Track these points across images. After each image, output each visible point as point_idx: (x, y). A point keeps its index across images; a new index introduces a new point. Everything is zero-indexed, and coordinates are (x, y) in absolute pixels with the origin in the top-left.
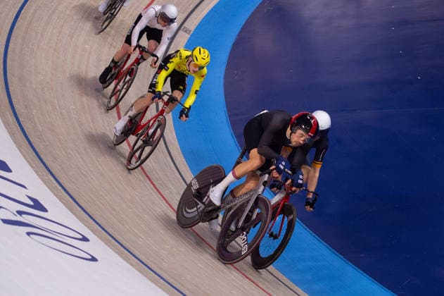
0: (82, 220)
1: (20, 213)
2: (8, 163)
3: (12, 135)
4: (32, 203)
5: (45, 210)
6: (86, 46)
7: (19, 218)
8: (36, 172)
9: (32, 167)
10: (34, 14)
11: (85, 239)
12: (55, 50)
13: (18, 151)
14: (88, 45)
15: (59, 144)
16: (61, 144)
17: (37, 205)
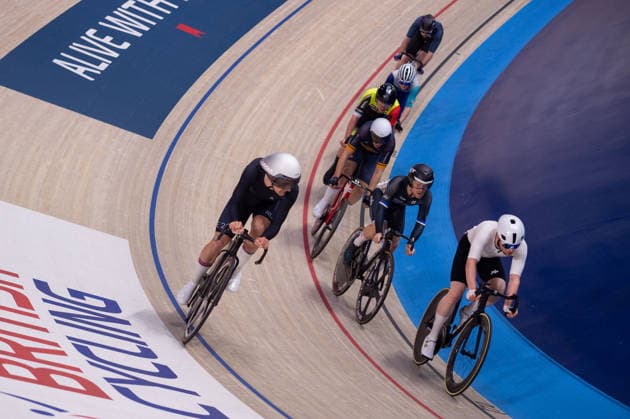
2: (172, 369)
4: (207, 413)
15: (238, 331)
16: (241, 330)
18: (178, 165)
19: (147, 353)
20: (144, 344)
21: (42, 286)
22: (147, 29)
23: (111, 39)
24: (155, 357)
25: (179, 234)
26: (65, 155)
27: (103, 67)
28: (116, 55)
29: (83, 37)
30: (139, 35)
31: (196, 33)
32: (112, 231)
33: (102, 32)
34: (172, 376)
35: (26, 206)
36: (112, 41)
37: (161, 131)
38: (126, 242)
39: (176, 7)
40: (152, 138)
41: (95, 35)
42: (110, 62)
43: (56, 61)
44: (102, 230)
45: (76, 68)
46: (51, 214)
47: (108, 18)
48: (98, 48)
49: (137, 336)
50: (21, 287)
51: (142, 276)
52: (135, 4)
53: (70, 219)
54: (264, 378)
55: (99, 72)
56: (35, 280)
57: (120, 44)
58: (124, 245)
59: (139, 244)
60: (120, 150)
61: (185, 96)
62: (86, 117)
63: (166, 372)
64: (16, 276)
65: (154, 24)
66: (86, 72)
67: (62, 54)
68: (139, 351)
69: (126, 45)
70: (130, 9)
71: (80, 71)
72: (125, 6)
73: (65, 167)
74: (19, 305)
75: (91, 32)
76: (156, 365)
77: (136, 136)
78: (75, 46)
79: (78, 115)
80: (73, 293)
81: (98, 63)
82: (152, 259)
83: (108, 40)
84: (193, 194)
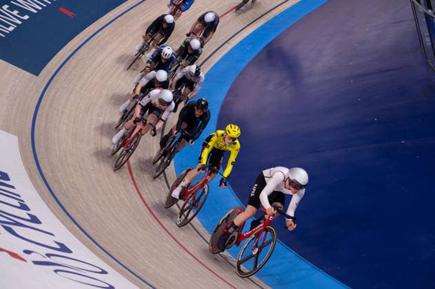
0: (102, 258)
1: (49, 255)
2: (38, 217)
3: (41, 194)
4: (58, 247)
5: (70, 252)
6: (100, 118)
7: (48, 259)
8: (62, 222)
9: (59, 219)
10: (54, 96)
11: (104, 272)
12: (74, 123)
13: (46, 207)
14: (101, 117)
15: (81, 199)
16: (83, 198)
17: (63, 248)
18: (52, 94)
19: (24, 207)
20: (22, 201)
22: (40, 8)
23: (17, 12)
24: (29, 210)
25: (50, 136)
27: (11, 29)
28: (20, 22)
30: (35, 12)
31: (70, 14)
32: (8, 130)
33: (12, 8)
34: (38, 222)
36: (18, 14)
37: (44, 72)
40: (37, 75)
41: (8, 9)
42: (16, 26)
48: (9, 17)
49: (19, 196)
51: (25, 160)
54: (94, 229)
55: (8, 32)
57: (23, 16)
58: (14, 139)
59: (24, 140)
60: (17, 81)
61: (60, 52)
63: (34, 219)
65: (45, 6)
68: (19, 205)
69: (26, 17)
75: (5, 7)
76: (29, 215)
77: (28, 74)
81: (8, 26)
82: (31, 149)
83: (15, 12)
84: (60, 113)
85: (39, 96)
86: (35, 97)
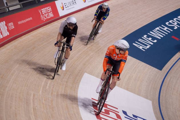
18: (168, 80)
21: (125, 113)
22: (162, 36)
25: (167, 101)
26: (134, 73)
27: (148, 47)
28: (152, 44)
29: (143, 37)
30: (160, 38)
31: (177, 39)
32: (147, 98)
33: (149, 36)
35: (121, 87)
36: (151, 39)
37: (164, 69)
38: (151, 102)
39: (172, 31)
40: (161, 70)
41: (146, 37)
42: (150, 46)
43: (134, 44)
44: (144, 97)
45: (140, 47)
46: (129, 91)
47: (151, 32)
48: (147, 41)
50: (118, 112)
51: (155, 113)
52: (159, 29)
53: (134, 93)
55: (147, 49)
56: (122, 111)
58: (150, 103)
59: (155, 103)
61: (172, 58)
62: (141, 62)
64: (117, 109)
65: (165, 35)
66: (143, 48)
67: (136, 42)
69: (155, 41)
70: (158, 30)
71: (141, 48)
72: (157, 29)
73: (134, 77)
74: (117, 118)
75: (145, 36)
77: (156, 69)
78: (140, 40)
79: (139, 61)
80: (134, 116)
81: (146, 45)
82: (159, 108)
83: (150, 39)
84: (173, 89)
85: (162, 81)
86: (160, 81)
